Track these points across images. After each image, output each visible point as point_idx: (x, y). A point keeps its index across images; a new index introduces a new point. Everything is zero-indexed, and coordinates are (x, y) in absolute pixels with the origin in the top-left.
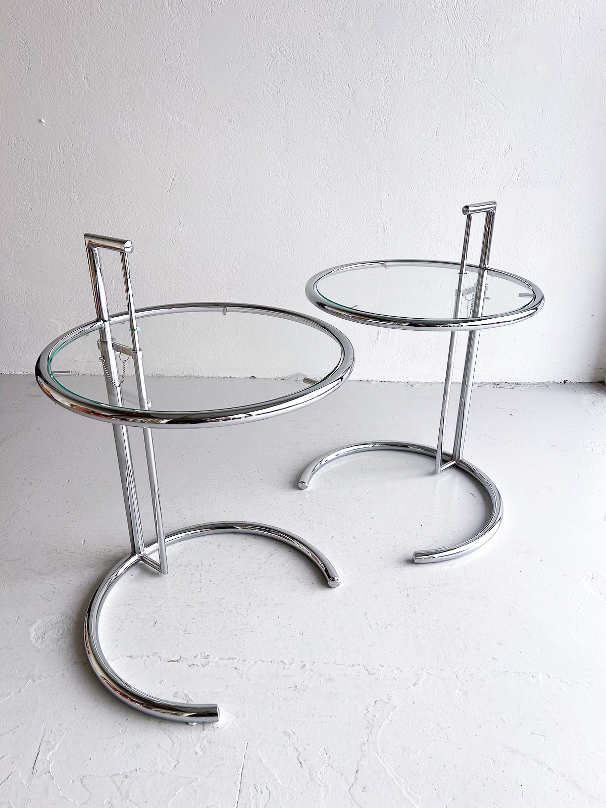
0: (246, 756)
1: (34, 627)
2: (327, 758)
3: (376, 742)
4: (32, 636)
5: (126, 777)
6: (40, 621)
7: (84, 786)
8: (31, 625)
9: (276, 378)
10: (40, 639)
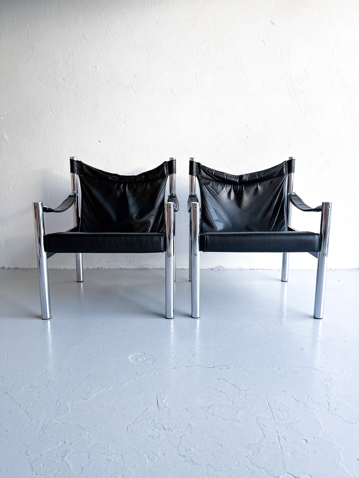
0: (268, 399)
1: (130, 357)
2: (310, 399)
3: (333, 393)
4: (131, 360)
5: (209, 408)
6: (132, 355)
7: (189, 411)
8: (128, 356)
9: (207, 268)
10: (136, 362)
